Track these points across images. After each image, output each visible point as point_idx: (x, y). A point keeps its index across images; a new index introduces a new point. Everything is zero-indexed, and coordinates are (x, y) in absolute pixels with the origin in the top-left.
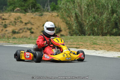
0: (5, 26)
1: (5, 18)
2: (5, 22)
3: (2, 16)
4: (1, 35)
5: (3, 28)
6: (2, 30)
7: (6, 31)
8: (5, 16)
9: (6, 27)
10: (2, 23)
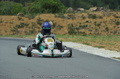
0: (118, 23)
1: (118, 16)
2: (118, 20)
3: (116, 14)
4: (114, 31)
5: (116, 25)
6: (115, 27)
7: (118, 28)
8: (118, 14)
9: (118, 25)
10: (116, 20)
